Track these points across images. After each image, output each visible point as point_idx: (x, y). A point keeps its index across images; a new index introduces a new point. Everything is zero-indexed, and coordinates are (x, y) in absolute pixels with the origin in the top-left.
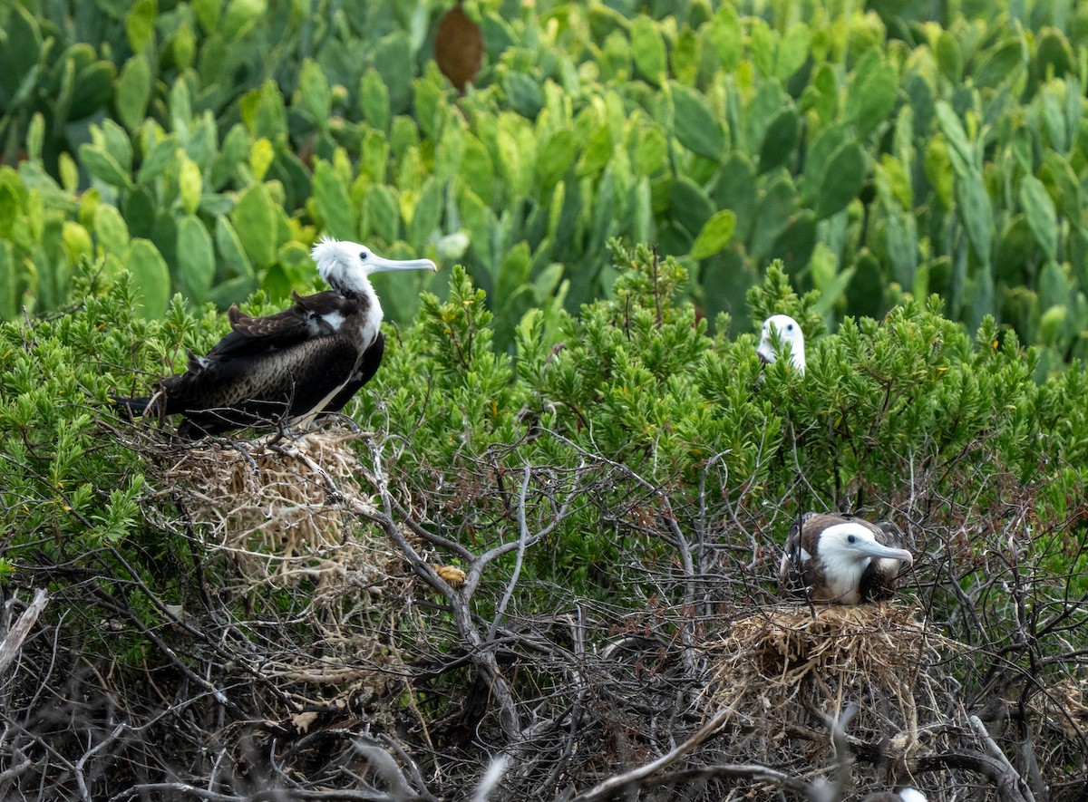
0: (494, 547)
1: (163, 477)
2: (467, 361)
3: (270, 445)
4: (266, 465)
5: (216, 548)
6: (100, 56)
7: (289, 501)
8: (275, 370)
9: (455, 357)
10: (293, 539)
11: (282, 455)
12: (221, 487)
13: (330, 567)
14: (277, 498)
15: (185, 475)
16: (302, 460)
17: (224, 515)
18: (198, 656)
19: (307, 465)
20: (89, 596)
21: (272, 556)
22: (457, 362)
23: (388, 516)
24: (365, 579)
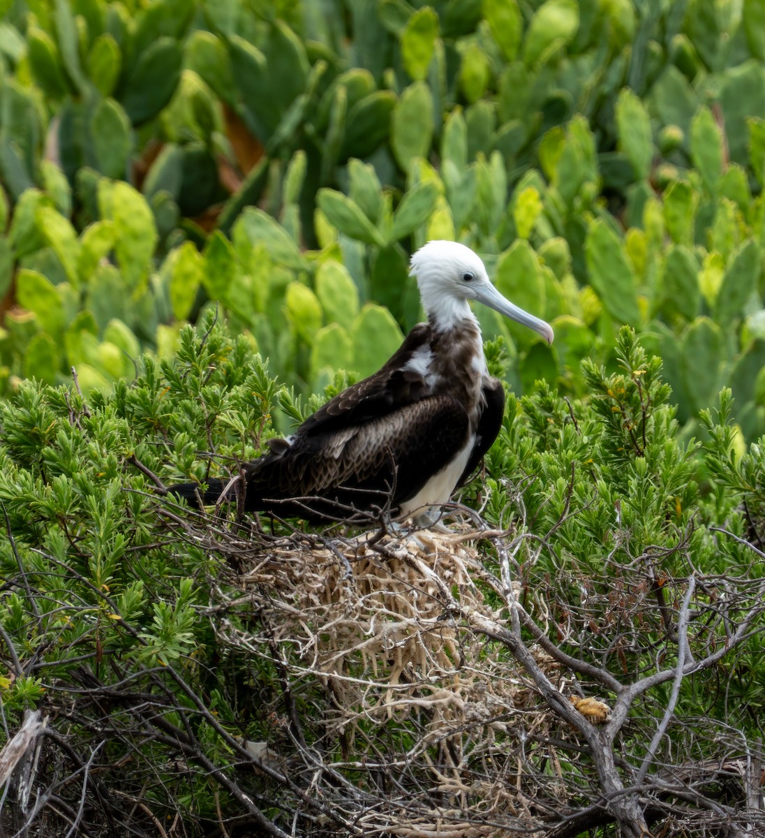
0: (647, 676)
1: (239, 582)
2: (641, 447)
3: (371, 543)
4: (369, 568)
5: (303, 671)
6: (382, 86)
7: (395, 614)
8: (369, 443)
9: (627, 441)
10: (400, 662)
11: (387, 557)
12: (312, 596)
13: (444, 696)
14: (380, 610)
15: (266, 580)
16: (411, 563)
17: (314, 631)
18: (285, 806)
19: (417, 569)
20: (145, 727)
21: (371, 683)
22: (628, 448)
23: (516, 635)
24: (487, 712)
